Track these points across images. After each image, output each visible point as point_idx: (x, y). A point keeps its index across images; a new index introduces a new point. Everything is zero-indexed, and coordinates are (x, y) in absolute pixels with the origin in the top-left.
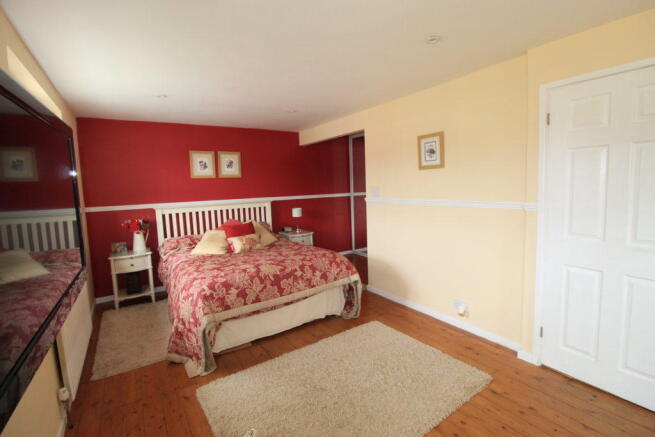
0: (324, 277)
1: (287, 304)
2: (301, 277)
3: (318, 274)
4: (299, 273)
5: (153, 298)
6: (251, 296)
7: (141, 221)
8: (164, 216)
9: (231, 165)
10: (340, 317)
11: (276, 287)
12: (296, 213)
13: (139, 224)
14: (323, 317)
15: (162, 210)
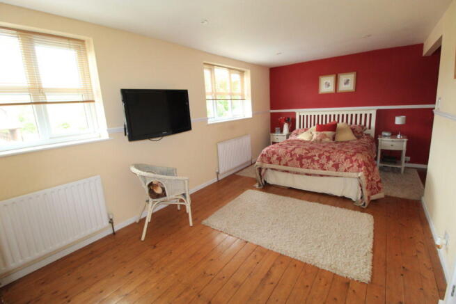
0: (336, 166)
1: (307, 174)
2: (318, 161)
3: (331, 163)
4: (316, 158)
6: (283, 162)
8: (300, 116)
9: (347, 82)
10: (354, 202)
11: (299, 162)
12: (399, 120)
14: (339, 195)
15: (300, 113)
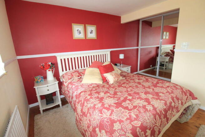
2: (174, 107)
3: (180, 102)
4: (173, 104)
5: (61, 105)
7: (50, 63)
8: (61, 60)
9: (92, 32)
11: (166, 118)
12: (122, 56)
13: (49, 65)
15: (60, 56)
